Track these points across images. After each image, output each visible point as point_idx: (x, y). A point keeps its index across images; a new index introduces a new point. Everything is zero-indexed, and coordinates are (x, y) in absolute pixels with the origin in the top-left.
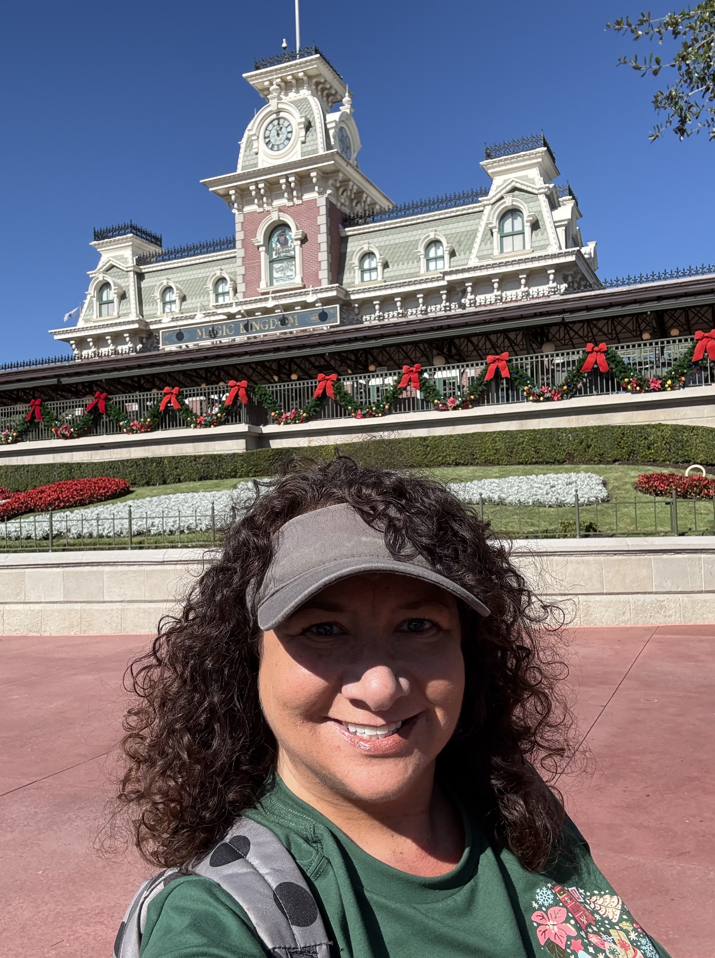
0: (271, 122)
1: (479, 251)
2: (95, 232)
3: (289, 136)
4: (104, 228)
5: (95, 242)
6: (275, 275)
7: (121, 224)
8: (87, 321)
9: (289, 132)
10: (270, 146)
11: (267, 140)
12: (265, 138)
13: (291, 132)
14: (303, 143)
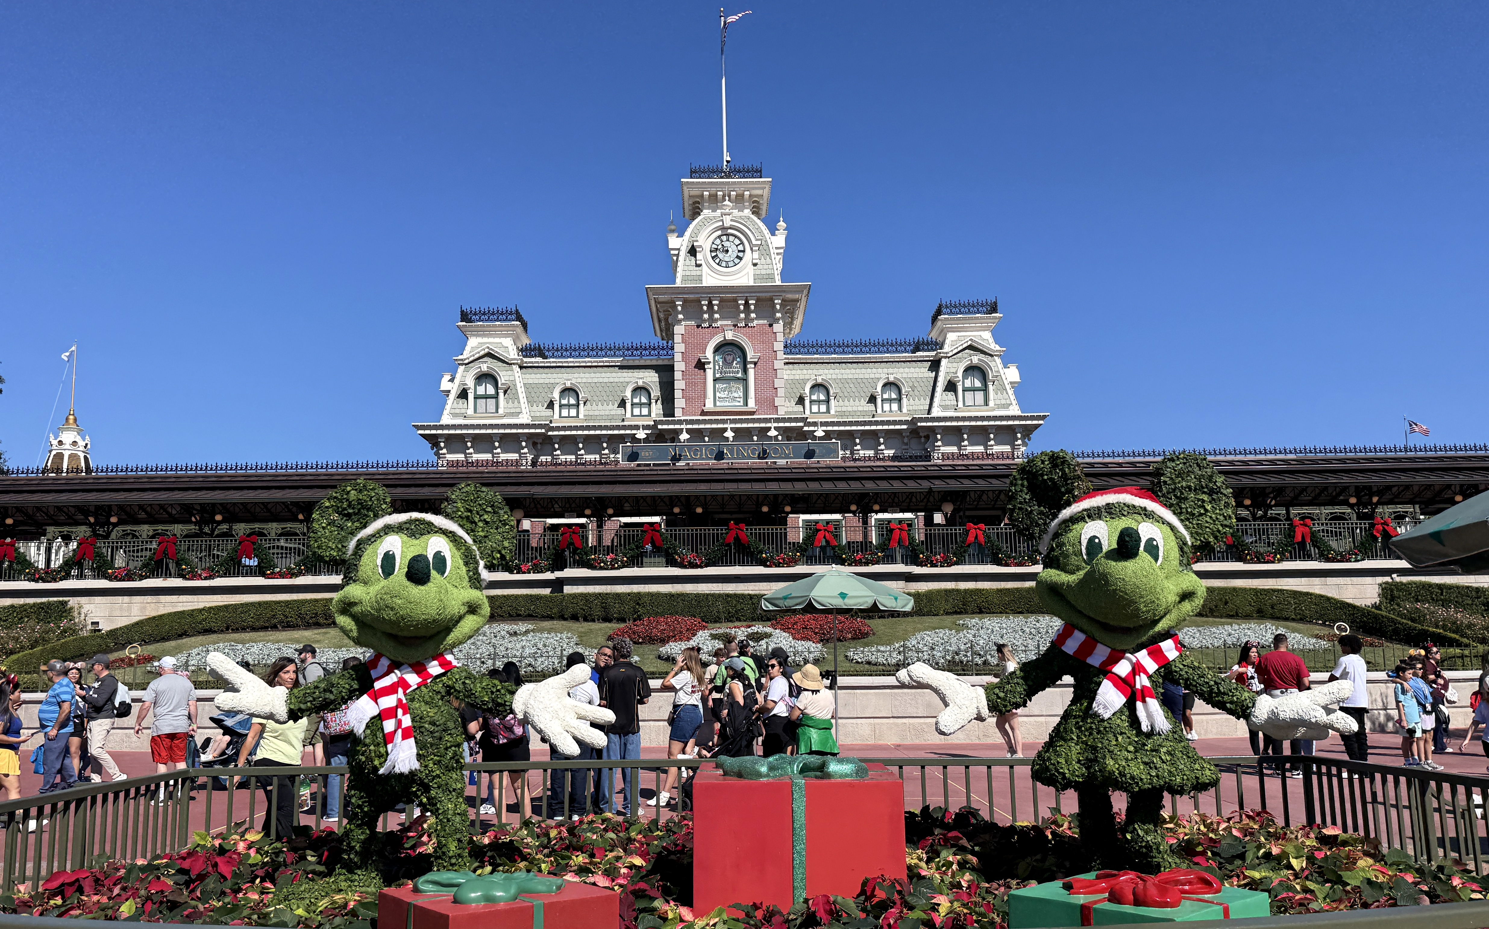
0: (719, 237)
1: (941, 400)
2: (462, 312)
3: (741, 254)
4: (476, 307)
5: (464, 323)
6: (718, 394)
7: (502, 307)
8: (455, 415)
9: (739, 251)
10: (717, 261)
11: (714, 254)
12: (711, 251)
13: (744, 251)
14: (755, 265)
